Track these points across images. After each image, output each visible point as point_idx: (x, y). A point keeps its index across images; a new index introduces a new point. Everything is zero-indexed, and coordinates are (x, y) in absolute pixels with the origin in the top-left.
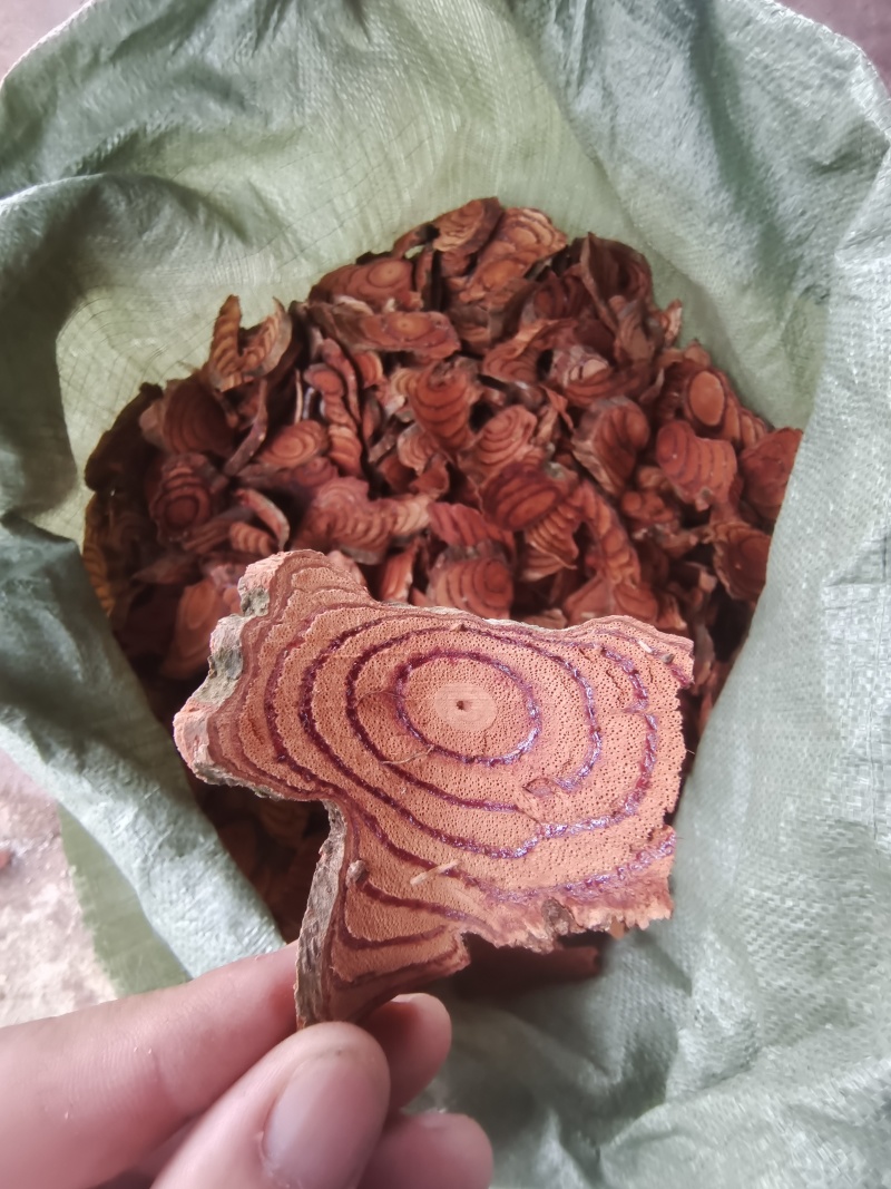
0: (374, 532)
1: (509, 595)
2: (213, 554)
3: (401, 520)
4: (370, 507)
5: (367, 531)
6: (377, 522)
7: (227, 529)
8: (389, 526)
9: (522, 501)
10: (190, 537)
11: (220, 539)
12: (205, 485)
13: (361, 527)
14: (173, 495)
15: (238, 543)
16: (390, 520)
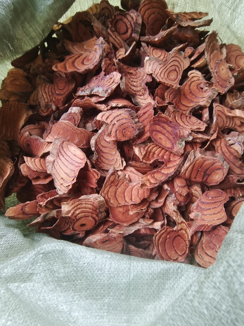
0: (134, 89)
1: (123, 139)
2: (111, 44)
3: (142, 97)
4: (143, 85)
5: (134, 86)
6: (139, 89)
7: (121, 47)
8: (138, 94)
9: (164, 135)
10: (112, 31)
11: (117, 46)
12: (133, 31)
13: (135, 84)
14: (125, 20)
15: (118, 53)
16: (141, 93)
